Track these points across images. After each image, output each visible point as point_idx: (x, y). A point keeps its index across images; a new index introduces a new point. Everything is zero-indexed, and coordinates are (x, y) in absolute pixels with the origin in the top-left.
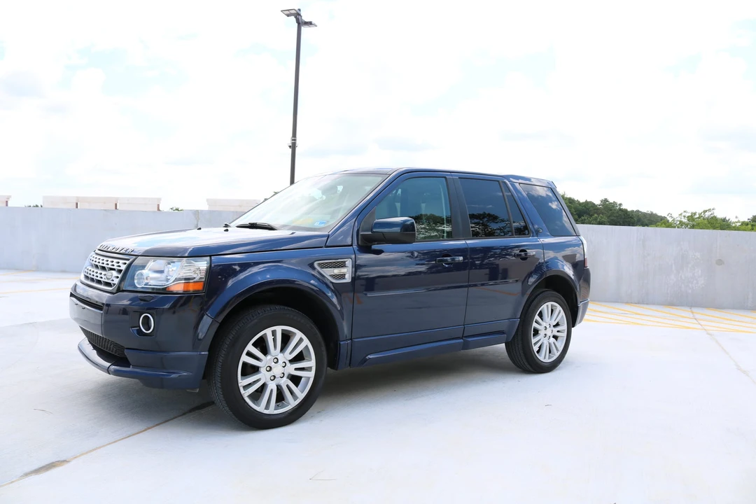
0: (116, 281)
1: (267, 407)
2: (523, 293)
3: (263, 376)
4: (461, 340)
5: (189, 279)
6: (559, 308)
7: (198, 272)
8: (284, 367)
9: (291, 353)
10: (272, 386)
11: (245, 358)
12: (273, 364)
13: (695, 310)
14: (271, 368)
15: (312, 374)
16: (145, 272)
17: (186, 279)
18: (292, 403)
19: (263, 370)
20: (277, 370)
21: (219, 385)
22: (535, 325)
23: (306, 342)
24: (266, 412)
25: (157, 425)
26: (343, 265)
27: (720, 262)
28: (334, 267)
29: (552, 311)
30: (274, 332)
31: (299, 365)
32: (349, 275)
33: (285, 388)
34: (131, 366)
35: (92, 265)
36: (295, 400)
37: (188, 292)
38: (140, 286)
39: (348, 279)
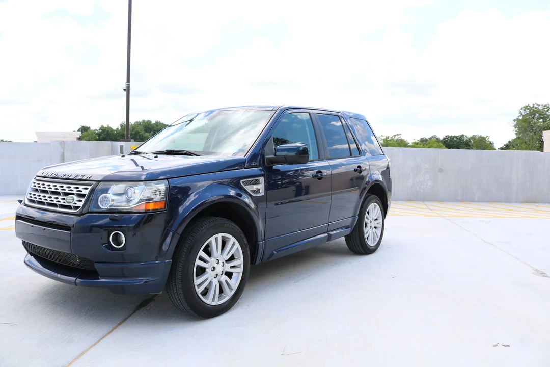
0: (80, 204)
1: (213, 300)
2: (360, 198)
3: (209, 275)
4: (326, 235)
5: (149, 200)
6: (378, 207)
7: (158, 193)
8: (223, 266)
9: (227, 255)
10: (215, 282)
11: (198, 262)
12: (216, 265)
13: (427, 203)
14: (214, 268)
15: (241, 270)
16: (109, 195)
17: (147, 200)
18: (229, 295)
19: (209, 270)
20: (219, 269)
21: (180, 286)
22: (366, 220)
23: (237, 245)
24: (213, 304)
25: (120, 324)
26: (257, 183)
27: (441, 170)
28: (253, 184)
29: (374, 209)
30: (216, 239)
31: (233, 264)
32: (262, 190)
33: (224, 283)
34: (100, 277)
35: (37, 190)
36: (231, 291)
37: (150, 211)
38: (104, 207)
39: (262, 193)
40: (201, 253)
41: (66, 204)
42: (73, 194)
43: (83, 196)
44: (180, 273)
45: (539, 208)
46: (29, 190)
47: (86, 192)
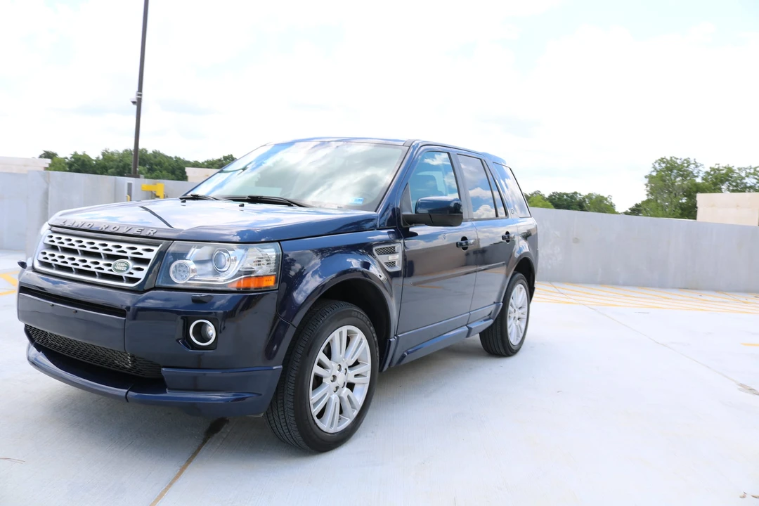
0: (141, 275)
1: (332, 426)
3: (327, 388)
4: (467, 328)
5: (251, 272)
6: (524, 290)
7: (264, 262)
8: (345, 374)
9: (351, 358)
10: (334, 397)
11: (317, 370)
12: (336, 372)
14: (334, 377)
15: (367, 380)
17: (247, 273)
18: (350, 417)
19: (327, 381)
20: (341, 379)
22: (510, 308)
23: (365, 343)
26: (392, 252)
27: (576, 240)
28: (387, 254)
29: (519, 293)
30: (341, 333)
31: (357, 370)
32: (399, 261)
33: (346, 398)
34: (167, 390)
35: (55, 248)
36: (354, 411)
37: (252, 290)
38: (180, 282)
39: (398, 268)
40: (321, 356)
41: (114, 273)
42: (126, 258)
43: (146, 261)
44: (291, 386)
45: (703, 298)
46: (41, 248)
47: (151, 256)
